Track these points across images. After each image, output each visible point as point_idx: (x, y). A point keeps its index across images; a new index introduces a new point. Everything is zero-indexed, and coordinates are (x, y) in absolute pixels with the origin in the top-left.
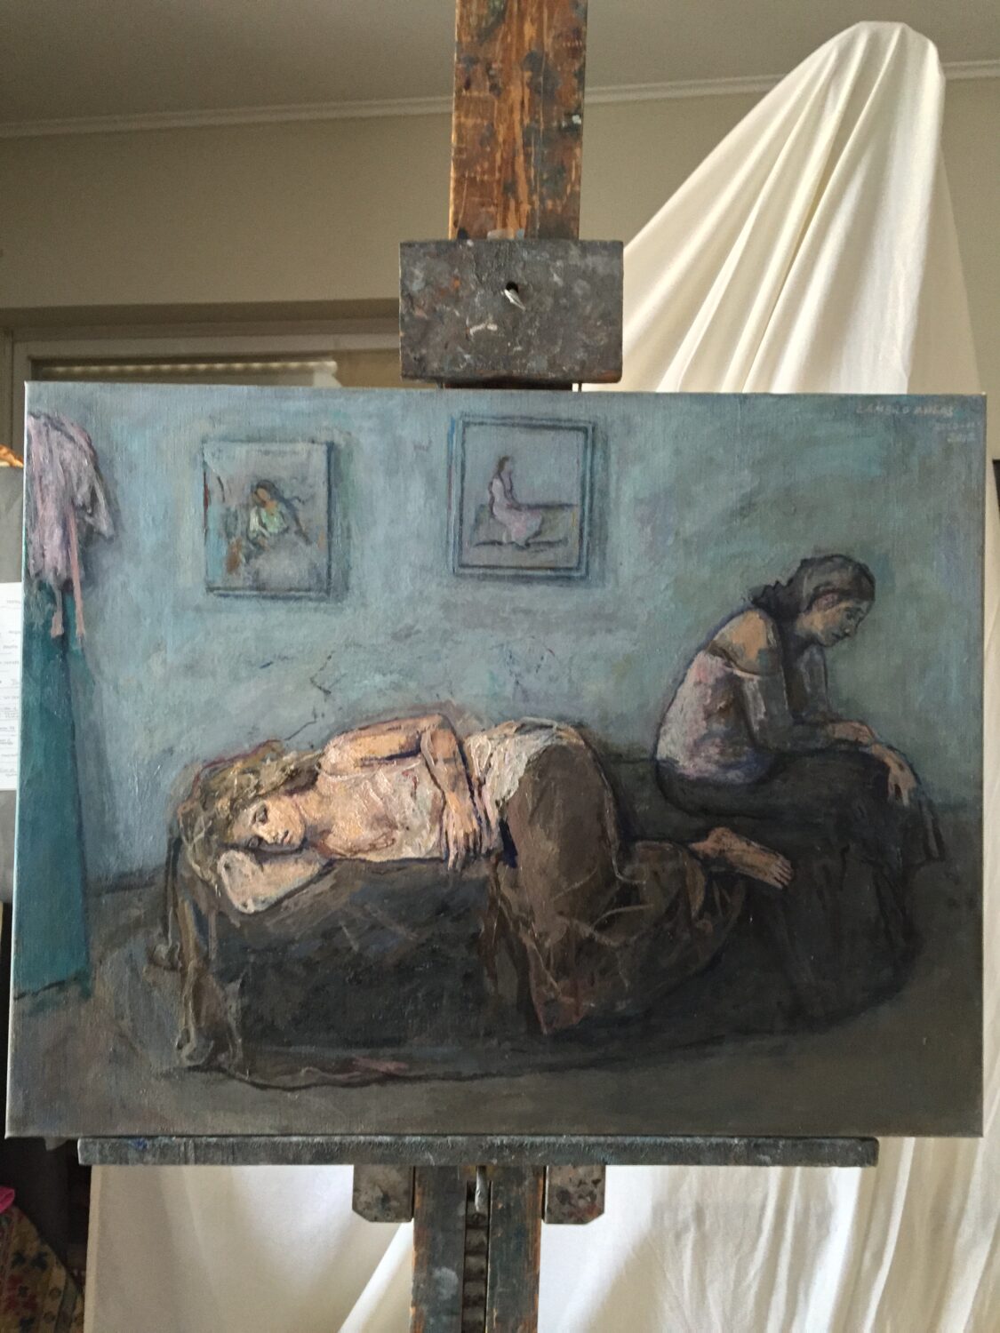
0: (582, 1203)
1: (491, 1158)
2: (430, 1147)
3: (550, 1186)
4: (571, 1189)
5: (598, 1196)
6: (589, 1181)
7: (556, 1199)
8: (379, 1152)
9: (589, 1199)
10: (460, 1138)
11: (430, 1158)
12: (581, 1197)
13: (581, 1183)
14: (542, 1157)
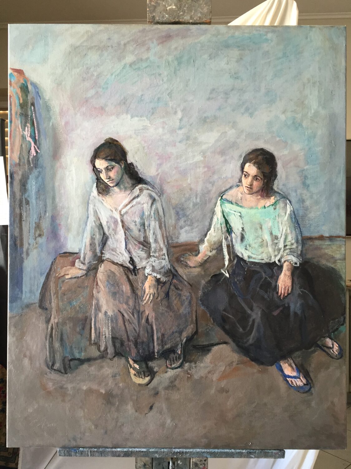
0: (201, 466)
1: (174, 456)
2: (157, 452)
3: (192, 462)
4: (198, 463)
5: (206, 465)
6: (203, 460)
7: (194, 466)
8: (142, 454)
9: (203, 465)
10: (165, 450)
11: (157, 456)
12: (201, 465)
13: (201, 461)
14: (189, 456)
